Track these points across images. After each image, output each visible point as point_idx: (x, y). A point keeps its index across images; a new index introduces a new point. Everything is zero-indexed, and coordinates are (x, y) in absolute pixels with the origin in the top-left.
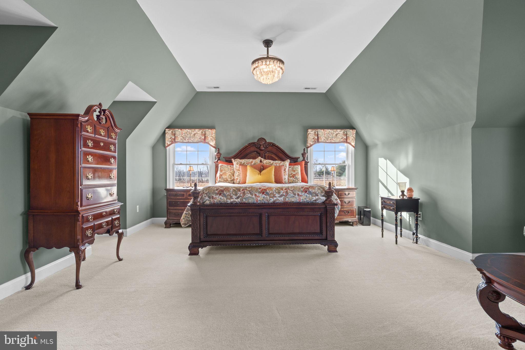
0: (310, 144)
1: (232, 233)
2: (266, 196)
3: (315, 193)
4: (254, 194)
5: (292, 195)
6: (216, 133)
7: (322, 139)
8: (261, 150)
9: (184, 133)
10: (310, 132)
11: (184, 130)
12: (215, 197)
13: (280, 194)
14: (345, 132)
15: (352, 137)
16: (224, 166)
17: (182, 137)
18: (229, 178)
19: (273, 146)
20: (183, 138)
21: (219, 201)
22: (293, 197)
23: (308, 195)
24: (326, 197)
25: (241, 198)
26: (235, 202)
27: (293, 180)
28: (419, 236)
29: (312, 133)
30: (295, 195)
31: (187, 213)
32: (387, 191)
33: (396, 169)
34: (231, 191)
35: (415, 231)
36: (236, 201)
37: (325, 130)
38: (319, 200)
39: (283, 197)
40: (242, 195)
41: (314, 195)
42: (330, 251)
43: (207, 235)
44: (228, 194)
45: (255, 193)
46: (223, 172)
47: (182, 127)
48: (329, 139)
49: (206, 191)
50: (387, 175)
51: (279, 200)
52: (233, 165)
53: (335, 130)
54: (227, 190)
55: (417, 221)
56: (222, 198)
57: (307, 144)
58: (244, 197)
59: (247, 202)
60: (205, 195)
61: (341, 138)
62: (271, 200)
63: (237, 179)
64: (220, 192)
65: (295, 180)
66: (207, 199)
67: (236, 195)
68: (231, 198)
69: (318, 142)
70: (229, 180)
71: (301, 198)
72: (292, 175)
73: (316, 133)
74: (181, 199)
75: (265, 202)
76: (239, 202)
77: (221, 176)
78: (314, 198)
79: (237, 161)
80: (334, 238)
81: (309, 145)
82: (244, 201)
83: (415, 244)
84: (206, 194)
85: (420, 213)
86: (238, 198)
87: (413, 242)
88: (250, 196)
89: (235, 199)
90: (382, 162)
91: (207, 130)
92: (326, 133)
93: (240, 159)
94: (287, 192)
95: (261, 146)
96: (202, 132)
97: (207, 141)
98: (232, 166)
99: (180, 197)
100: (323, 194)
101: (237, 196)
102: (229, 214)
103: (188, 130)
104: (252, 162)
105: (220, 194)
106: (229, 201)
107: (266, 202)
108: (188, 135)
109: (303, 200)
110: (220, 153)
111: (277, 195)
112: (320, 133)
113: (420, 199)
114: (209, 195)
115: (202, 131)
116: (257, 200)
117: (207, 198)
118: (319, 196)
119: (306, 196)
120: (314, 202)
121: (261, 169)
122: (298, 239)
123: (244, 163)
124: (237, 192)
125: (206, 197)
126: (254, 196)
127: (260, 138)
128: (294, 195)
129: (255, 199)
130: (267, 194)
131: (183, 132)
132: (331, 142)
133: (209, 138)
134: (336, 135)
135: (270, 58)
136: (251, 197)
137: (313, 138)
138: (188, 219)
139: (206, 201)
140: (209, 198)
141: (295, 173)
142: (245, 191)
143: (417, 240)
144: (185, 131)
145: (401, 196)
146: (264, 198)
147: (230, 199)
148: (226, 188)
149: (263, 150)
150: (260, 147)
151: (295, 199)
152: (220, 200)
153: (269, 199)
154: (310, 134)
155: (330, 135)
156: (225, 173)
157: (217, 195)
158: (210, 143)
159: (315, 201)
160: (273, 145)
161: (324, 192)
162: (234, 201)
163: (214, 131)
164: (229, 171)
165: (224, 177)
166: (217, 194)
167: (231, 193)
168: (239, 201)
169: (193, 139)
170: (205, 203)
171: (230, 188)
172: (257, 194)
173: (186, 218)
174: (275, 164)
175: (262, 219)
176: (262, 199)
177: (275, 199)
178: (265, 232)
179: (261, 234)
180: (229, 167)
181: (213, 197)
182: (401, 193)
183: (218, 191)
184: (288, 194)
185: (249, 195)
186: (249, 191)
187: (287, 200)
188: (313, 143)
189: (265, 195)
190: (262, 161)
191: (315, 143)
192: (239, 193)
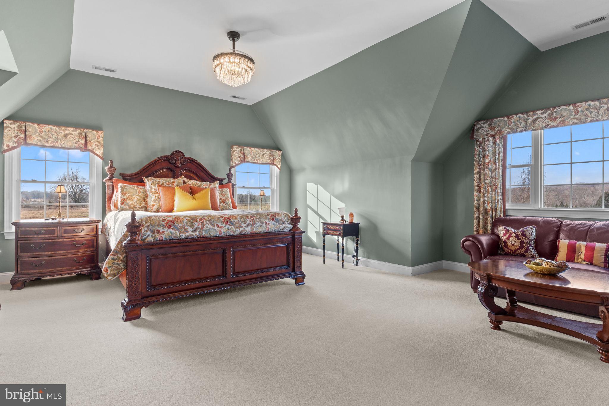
0: (235, 163)
1: (188, 278)
2: (230, 227)
3: (282, 221)
4: (216, 225)
5: (259, 223)
6: (105, 138)
7: (249, 159)
8: (177, 167)
9: (46, 132)
10: (235, 148)
11: (46, 126)
12: (161, 230)
13: (247, 223)
14: (272, 153)
15: (278, 158)
16: (128, 186)
17: (41, 137)
18: (137, 204)
19: (193, 163)
20: (44, 139)
21: (169, 236)
22: (261, 226)
23: (275, 223)
24: (292, 224)
25: (199, 230)
26: (192, 237)
27: (224, 206)
28: (359, 258)
29: (237, 150)
30: (263, 224)
31: (115, 257)
32: (318, 217)
33: (329, 195)
34: (185, 221)
35: (355, 254)
36: (193, 235)
37: (251, 148)
38: (286, 229)
39: (250, 227)
40: (200, 226)
41: (281, 222)
42: (297, 283)
43: (152, 286)
44: (181, 225)
45: (217, 223)
46: (128, 195)
47: (40, 122)
48: (256, 159)
49: (146, 222)
50: (318, 200)
51: (246, 231)
52: (144, 185)
53: (262, 150)
54: (178, 221)
55: (357, 244)
56: (173, 232)
57: (231, 163)
58: (204, 229)
59: (207, 235)
60: (146, 229)
61: (268, 159)
62: (237, 231)
63: (153, 205)
64: (169, 224)
65: (225, 206)
66: (149, 235)
67: (192, 226)
68: (186, 230)
69: (245, 161)
70: (138, 206)
71: (269, 227)
72: (222, 200)
73: (242, 150)
74: (49, 238)
75: (230, 234)
76: (197, 236)
77: (124, 202)
78: (282, 226)
79: (153, 180)
80: (301, 269)
81: (234, 165)
82: (204, 234)
83: (356, 266)
84: (148, 227)
85: (359, 236)
86: (195, 231)
87: (354, 264)
88: (212, 227)
89: (191, 232)
90: (311, 186)
91: (90, 130)
92: (252, 151)
93: (155, 177)
94: (253, 220)
95: (177, 162)
96: (80, 134)
97: (90, 148)
98: (143, 187)
99: (47, 236)
100: (289, 222)
101: (194, 228)
102: (184, 254)
103: (53, 128)
104: (174, 182)
105: (170, 227)
106: (183, 236)
107: (232, 234)
108: (52, 135)
109: (271, 229)
110: (114, 167)
111: (243, 225)
112: (246, 152)
113: (359, 223)
114: (152, 229)
115: (79, 131)
116: (220, 232)
117: (149, 233)
118: (286, 224)
119: (274, 224)
120: (281, 231)
121: (193, 192)
122: (267, 275)
123: (163, 183)
124: (193, 222)
125: (147, 231)
126: (216, 227)
127: (177, 151)
128: (261, 224)
129: (218, 231)
130: (232, 224)
131: (43, 130)
132: (257, 163)
133: (93, 145)
134: (263, 155)
135: (236, 54)
136: (212, 229)
137: (239, 157)
138: (119, 266)
139: (147, 237)
140: (151, 232)
141: (224, 198)
142: (203, 221)
143: (357, 262)
144: (47, 128)
145: (341, 221)
146: (228, 228)
147: (183, 233)
148: (176, 217)
149: (179, 167)
150: (175, 163)
151: (263, 229)
152: (170, 234)
153: (234, 229)
154: (235, 152)
155: (257, 155)
156: (130, 197)
157: (166, 228)
158: (95, 151)
159: (283, 229)
160: (192, 161)
161: (290, 219)
162: (190, 235)
163: (102, 134)
164: (137, 194)
165: (129, 202)
166: (164, 226)
167: (185, 224)
168: (198, 234)
169: (63, 142)
170: (146, 241)
171: (182, 217)
172: (220, 224)
173: (115, 265)
174: (204, 186)
175: (226, 256)
176: (227, 231)
177: (241, 229)
178: (230, 272)
179: (224, 274)
180: (136, 188)
181: (158, 232)
182: (341, 218)
183: (165, 222)
184: (255, 222)
185: (210, 226)
186: (209, 221)
187: (255, 230)
188: (239, 163)
189: (229, 225)
190: (186, 181)
191: (242, 162)
192: (196, 223)
